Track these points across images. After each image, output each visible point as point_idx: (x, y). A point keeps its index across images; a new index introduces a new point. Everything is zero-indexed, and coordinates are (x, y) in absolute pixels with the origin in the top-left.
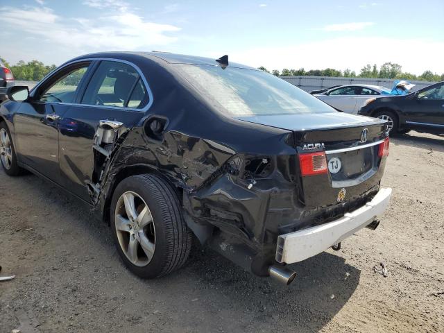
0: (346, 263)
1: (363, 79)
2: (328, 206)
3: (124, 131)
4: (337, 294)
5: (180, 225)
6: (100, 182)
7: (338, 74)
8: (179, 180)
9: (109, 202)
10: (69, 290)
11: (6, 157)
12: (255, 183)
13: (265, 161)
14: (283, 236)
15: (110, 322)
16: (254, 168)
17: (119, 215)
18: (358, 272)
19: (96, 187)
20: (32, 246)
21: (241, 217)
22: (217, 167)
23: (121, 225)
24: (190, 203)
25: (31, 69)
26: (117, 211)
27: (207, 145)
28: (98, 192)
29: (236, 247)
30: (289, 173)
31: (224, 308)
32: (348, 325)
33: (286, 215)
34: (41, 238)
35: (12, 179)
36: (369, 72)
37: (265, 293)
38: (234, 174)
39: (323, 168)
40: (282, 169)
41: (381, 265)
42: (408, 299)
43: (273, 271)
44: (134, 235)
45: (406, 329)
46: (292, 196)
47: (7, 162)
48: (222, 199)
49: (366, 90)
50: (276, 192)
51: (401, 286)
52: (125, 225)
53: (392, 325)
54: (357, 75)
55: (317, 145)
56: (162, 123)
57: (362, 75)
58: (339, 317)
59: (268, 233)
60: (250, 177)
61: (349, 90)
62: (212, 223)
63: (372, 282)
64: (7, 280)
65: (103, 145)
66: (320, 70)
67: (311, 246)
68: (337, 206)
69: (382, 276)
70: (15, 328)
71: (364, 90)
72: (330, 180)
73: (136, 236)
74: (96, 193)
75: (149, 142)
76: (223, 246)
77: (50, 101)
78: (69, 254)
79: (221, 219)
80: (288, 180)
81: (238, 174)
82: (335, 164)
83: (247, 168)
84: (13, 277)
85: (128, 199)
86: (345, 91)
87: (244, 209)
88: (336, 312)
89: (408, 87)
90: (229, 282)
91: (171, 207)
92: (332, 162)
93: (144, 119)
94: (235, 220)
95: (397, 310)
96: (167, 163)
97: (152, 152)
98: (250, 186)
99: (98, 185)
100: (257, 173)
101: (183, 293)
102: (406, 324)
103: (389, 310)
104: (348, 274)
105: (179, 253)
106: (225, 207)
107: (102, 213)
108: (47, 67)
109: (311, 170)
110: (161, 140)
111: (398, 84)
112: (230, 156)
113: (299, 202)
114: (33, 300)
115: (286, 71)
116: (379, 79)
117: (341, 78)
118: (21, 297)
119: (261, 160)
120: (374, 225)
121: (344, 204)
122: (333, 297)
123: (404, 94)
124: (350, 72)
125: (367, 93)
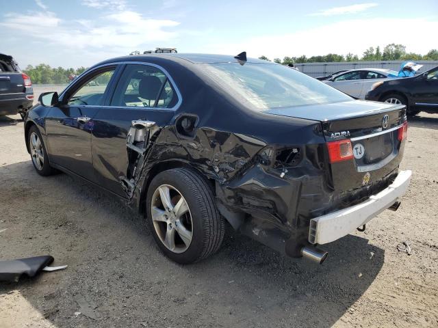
0: (369, 243)
1: (367, 62)
2: (354, 189)
3: (156, 129)
4: (364, 272)
5: (214, 214)
6: (134, 178)
7: (340, 59)
8: (211, 172)
9: (144, 196)
10: (117, 276)
11: (38, 159)
12: (286, 171)
13: (295, 151)
14: (315, 219)
15: (158, 303)
16: (284, 157)
17: (155, 207)
18: (383, 251)
19: (130, 183)
20: (76, 239)
21: (273, 203)
22: (249, 158)
23: (157, 216)
24: (223, 193)
25: (39, 73)
26: (152, 203)
27: (237, 139)
28: (133, 186)
29: (269, 231)
30: (317, 161)
31: (260, 288)
32: (379, 300)
33: (316, 199)
34: (82, 231)
35: (45, 179)
36: (371, 55)
37: (296, 273)
38: (266, 164)
39: (349, 154)
40: (311, 157)
41: (404, 244)
42: (433, 275)
43: (306, 252)
44: (170, 224)
45: (433, 301)
46: (322, 182)
47: (39, 163)
48: (255, 188)
49: (372, 74)
50: (307, 178)
51: (426, 263)
52: (162, 216)
53: (420, 298)
54: (359, 59)
55: (343, 133)
56: (193, 121)
57: (365, 59)
58: (369, 293)
59: (300, 217)
60: (281, 166)
61: (355, 75)
62: (245, 210)
63: (396, 260)
64: (61, 270)
65: (136, 143)
66: (322, 55)
67: (341, 228)
68: (361, 189)
69: (406, 254)
70: (76, 311)
71: (370, 73)
72: (355, 166)
73: (173, 225)
74: (130, 187)
75: (181, 139)
76: (256, 232)
77: (76, 104)
78: (110, 245)
79: (254, 206)
80: (318, 167)
81: (270, 164)
82: (359, 150)
83: (278, 158)
84: (66, 266)
85: (164, 192)
86: (350, 76)
87: (277, 196)
88: (365, 288)
89: (416, 68)
90: (261, 265)
91: (205, 198)
92: (357, 149)
93: (175, 118)
94: (268, 208)
95: (424, 285)
96: (199, 157)
97: (184, 148)
98: (283, 175)
99: (132, 181)
100: (288, 162)
101: (220, 276)
102: (433, 297)
103: (416, 285)
104: (372, 254)
105: (215, 239)
106: (258, 195)
107: (138, 206)
108: (54, 70)
109: (338, 157)
110: (192, 136)
111: (405, 66)
112: (261, 148)
113: (328, 188)
114: (88, 286)
115: (287, 59)
116: (384, 62)
117: (343, 63)
118: (77, 283)
119: (292, 150)
120: (395, 206)
121: (368, 187)
122: (361, 275)
123: (411, 75)
124: (353, 56)
125: (373, 77)
